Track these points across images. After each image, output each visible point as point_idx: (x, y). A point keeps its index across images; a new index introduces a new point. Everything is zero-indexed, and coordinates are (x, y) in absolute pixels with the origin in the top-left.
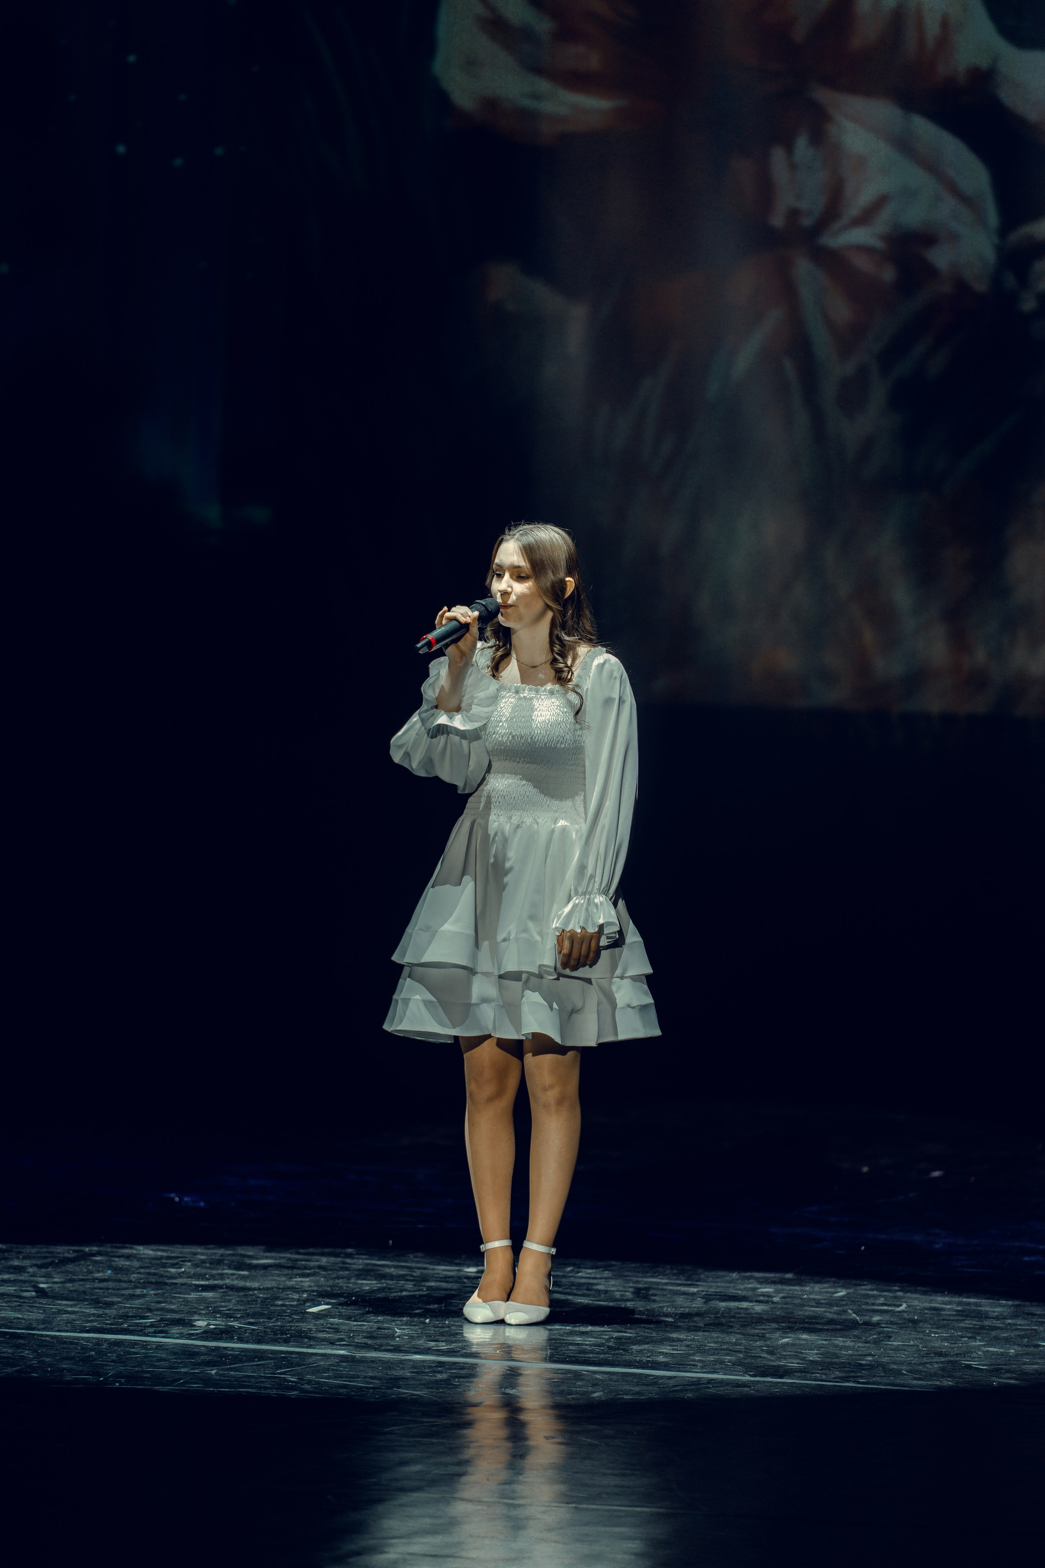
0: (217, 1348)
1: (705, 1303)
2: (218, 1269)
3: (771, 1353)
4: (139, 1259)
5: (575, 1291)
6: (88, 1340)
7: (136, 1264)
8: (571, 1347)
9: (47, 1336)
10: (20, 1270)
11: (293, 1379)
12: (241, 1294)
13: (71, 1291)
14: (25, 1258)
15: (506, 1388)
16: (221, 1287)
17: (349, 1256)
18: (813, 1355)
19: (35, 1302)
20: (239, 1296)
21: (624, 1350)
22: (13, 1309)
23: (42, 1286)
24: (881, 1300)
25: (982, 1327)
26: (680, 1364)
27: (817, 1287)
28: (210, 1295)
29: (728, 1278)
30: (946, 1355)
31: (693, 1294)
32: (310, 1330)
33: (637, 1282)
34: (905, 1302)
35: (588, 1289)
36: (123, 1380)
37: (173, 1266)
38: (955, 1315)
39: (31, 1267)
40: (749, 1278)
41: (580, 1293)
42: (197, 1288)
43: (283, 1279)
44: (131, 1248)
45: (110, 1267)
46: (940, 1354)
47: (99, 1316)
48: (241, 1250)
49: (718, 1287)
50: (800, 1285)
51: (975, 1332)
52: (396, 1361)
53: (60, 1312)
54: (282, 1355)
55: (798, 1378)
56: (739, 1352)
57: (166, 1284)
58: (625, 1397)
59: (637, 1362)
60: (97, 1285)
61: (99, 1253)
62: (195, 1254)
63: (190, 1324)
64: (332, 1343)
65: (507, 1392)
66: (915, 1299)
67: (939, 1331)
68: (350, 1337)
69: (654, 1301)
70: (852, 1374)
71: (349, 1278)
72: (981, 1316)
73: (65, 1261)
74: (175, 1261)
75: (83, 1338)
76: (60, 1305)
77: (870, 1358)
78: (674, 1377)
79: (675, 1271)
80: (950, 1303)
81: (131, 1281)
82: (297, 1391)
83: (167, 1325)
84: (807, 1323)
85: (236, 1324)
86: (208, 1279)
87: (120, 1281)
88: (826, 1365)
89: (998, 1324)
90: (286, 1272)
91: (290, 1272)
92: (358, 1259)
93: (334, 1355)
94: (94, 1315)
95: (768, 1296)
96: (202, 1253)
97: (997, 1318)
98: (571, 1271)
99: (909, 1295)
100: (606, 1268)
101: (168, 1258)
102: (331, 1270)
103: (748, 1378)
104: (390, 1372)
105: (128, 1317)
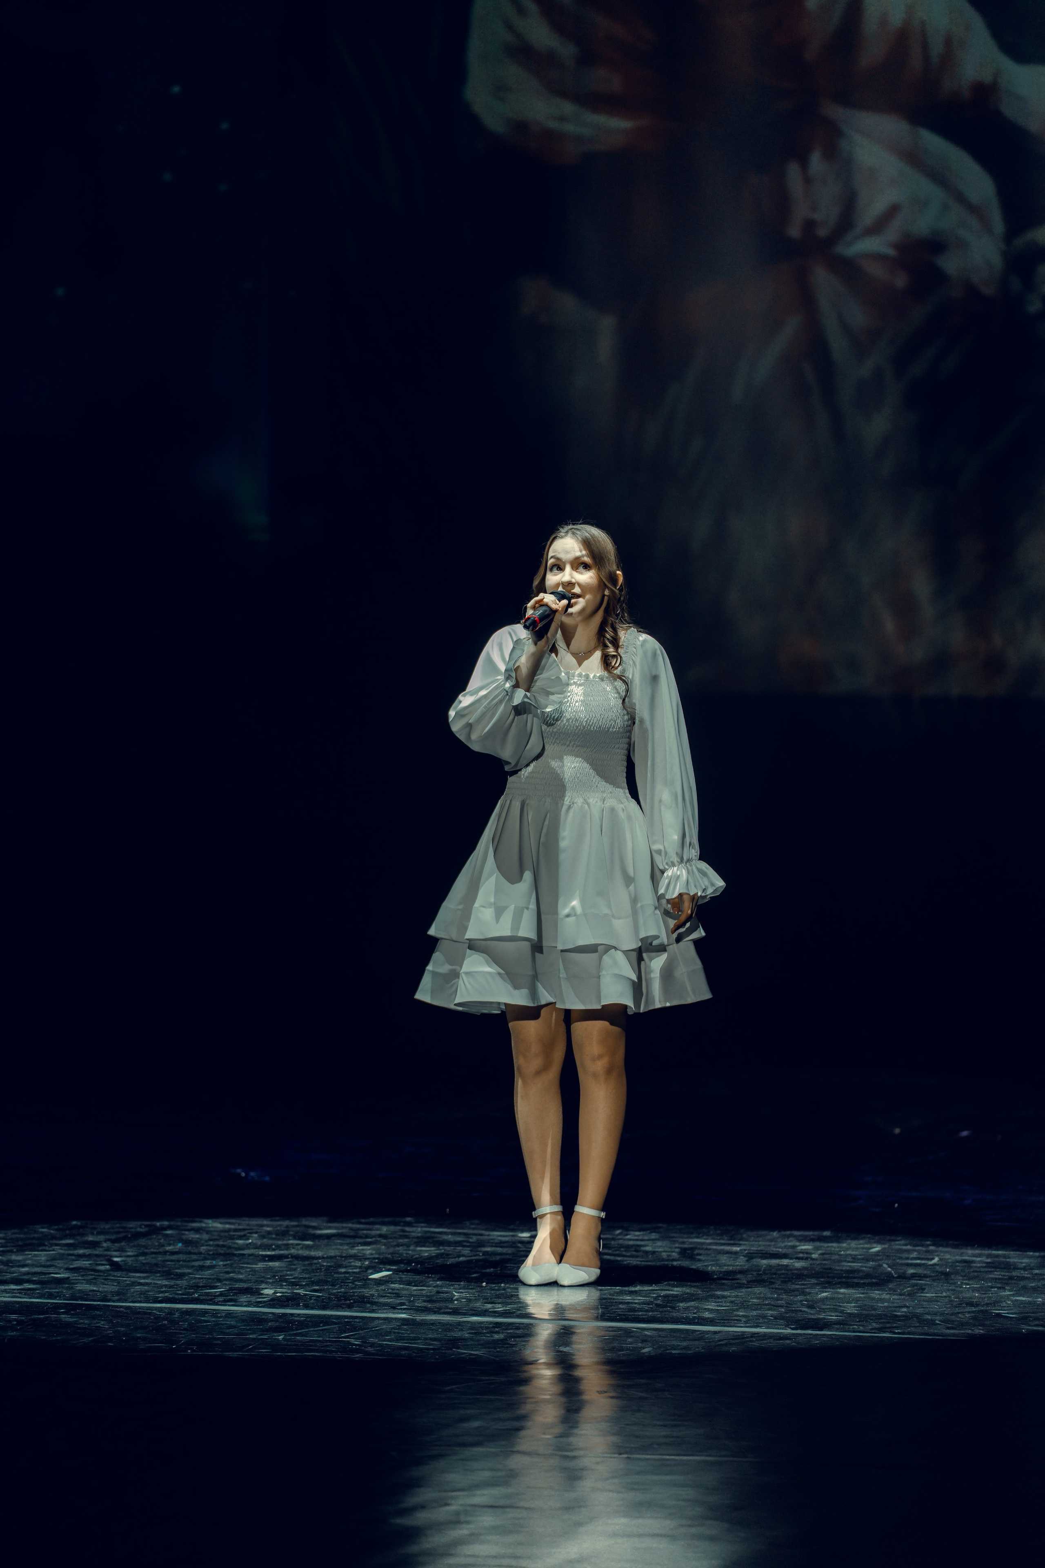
0: (284, 1315)
1: (747, 1261)
2: (283, 1240)
3: (811, 1307)
4: (208, 1232)
5: (624, 1253)
6: (160, 1309)
7: (205, 1236)
8: (621, 1306)
9: (121, 1307)
10: (95, 1245)
11: (357, 1343)
12: (306, 1263)
13: (144, 1264)
14: (99, 1233)
15: (561, 1346)
16: (286, 1257)
17: (409, 1224)
18: (851, 1308)
19: (110, 1275)
20: (304, 1265)
21: (671, 1307)
22: (89, 1282)
23: (116, 1259)
24: (915, 1255)
25: (1011, 1278)
26: (725, 1319)
27: (854, 1244)
28: (277, 1264)
29: (768, 1237)
30: (977, 1305)
31: (736, 1253)
32: (372, 1295)
33: (683, 1243)
34: (938, 1256)
35: (636, 1251)
36: (195, 1347)
37: (240, 1238)
38: (985, 1267)
39: (105, 1241)
40: (789, 1236)
41: (628, 1254)
42: (264, 1258)
43: (346, 1247)
44: (201, 1222)
45: (181, 1240)
46: (971, 1304)
47: (171, 1287)
48: (305, 1222)
49: (760, 1246)
50: (838, 1242)
51: (1004, 1283)
52: (455, 1323)
53: (134, 1284)
54: (346, 1320)
55: (837, 1330)
56: (782, 1306)
57: (234, 1255)
58: (673, 1352)
59: (684, 1318)
60: (168, 1257)
61: (170, 1227)
62: (262, 1226)
63: (258, 1292)
64: (393, 1307)
65: (561, 1350)
66: (946, 1252)
67: (971, 1282)
68: (410, 1301)
69: (699, 1260)
70: (888, 1325)
71: (408, 1246)
72: (1008, 1267)
73: (137, 1235)
74: (242, 1233)
75: (156, 1309)
76: (133, 1277)
77: (905, 1310)
78: (720, 1332)
79: (718, 1232)
80: (980, 1255)
81: (200, 1253)
82: (360, 1353)
83: (235, 1294)
84: (845, 1277)
85: (302, 1292)
86: (274, 1250)
87: (190, 1253)
88: (863, 1317)
89: (1026, 1274)
90: (348, 1241)
91: (352, 1241)
92: (417, 1227)
93: (396, 1319)
94: (166, 1286)
95: (807, 1253)
96: (268, 1225)
97: (1024, 1269)
98: (620, 1234)
99: (941, 1249)
100: (653, 1230)
101: (236, 1230)
102: (391, 1238)
103: (789, 1331)
104: (449, 1334)
105: (198, 1287)
